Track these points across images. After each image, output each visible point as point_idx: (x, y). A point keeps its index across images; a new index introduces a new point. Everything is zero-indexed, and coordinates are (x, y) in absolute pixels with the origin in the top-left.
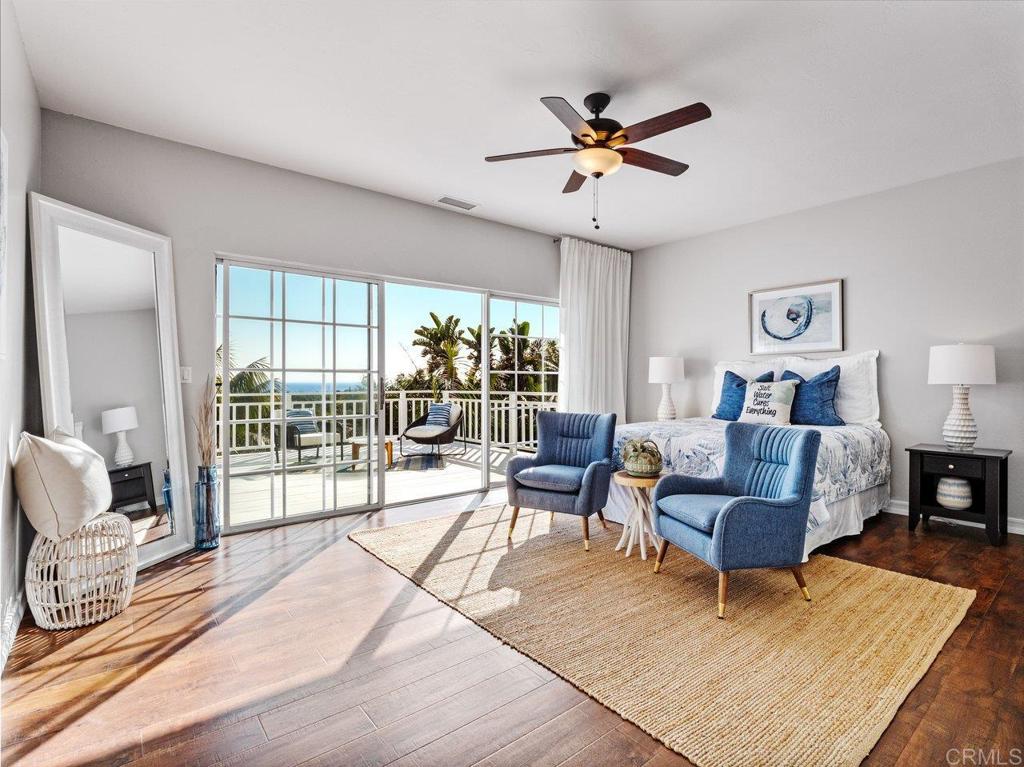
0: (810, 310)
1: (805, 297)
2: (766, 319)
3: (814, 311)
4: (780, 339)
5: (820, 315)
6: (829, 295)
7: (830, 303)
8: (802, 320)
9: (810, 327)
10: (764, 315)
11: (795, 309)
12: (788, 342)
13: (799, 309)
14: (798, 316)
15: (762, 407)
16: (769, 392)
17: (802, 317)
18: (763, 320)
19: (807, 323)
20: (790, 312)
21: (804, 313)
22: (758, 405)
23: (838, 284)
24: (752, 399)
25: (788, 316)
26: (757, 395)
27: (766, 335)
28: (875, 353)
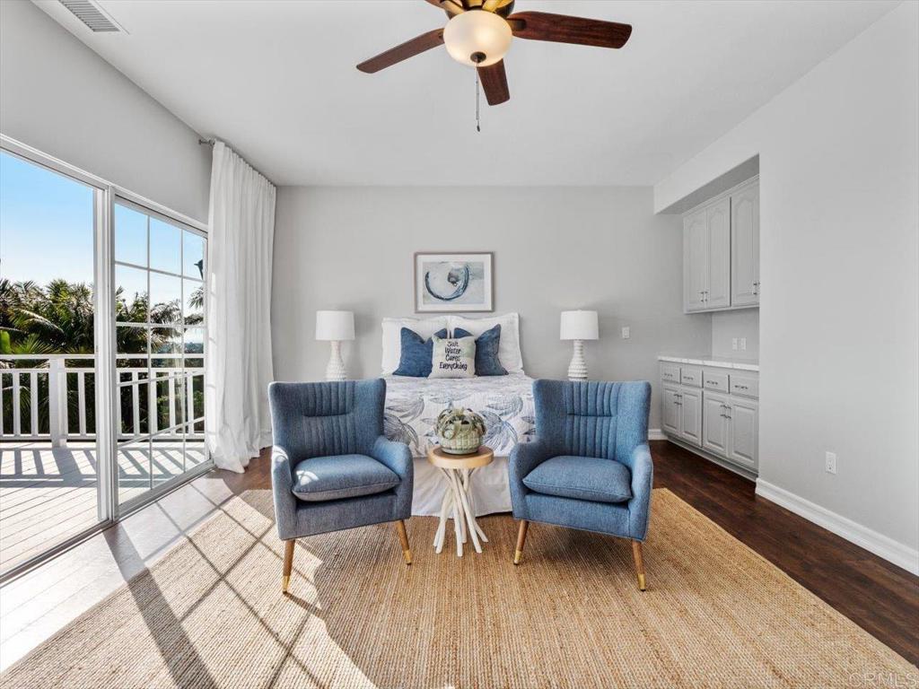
0: (467, 275)
1: (463, 264)
2: (429, 280)
3: (470, 277)
4: (442, 299)
5: (475, 281)
6: (482, 264)
7: (483, 271)
8: (460, 284)
9: (468, 289)
10: (427, 276)
11: (454, 273)
12: (448, 302)
13: (458, 274)
14: (458, 280)
15: (454, 362)
16: (459, 348)
17: (461, 280)
18: (426, 280)
19: (465, 287)
20: (450, 276)
21: (462, 277)
22: (450, 359)
23: (489, 256)
24: (443, 355)
25: (449, 279)
26: (448, 351)
27: (429, 294)
28: (516, 315)
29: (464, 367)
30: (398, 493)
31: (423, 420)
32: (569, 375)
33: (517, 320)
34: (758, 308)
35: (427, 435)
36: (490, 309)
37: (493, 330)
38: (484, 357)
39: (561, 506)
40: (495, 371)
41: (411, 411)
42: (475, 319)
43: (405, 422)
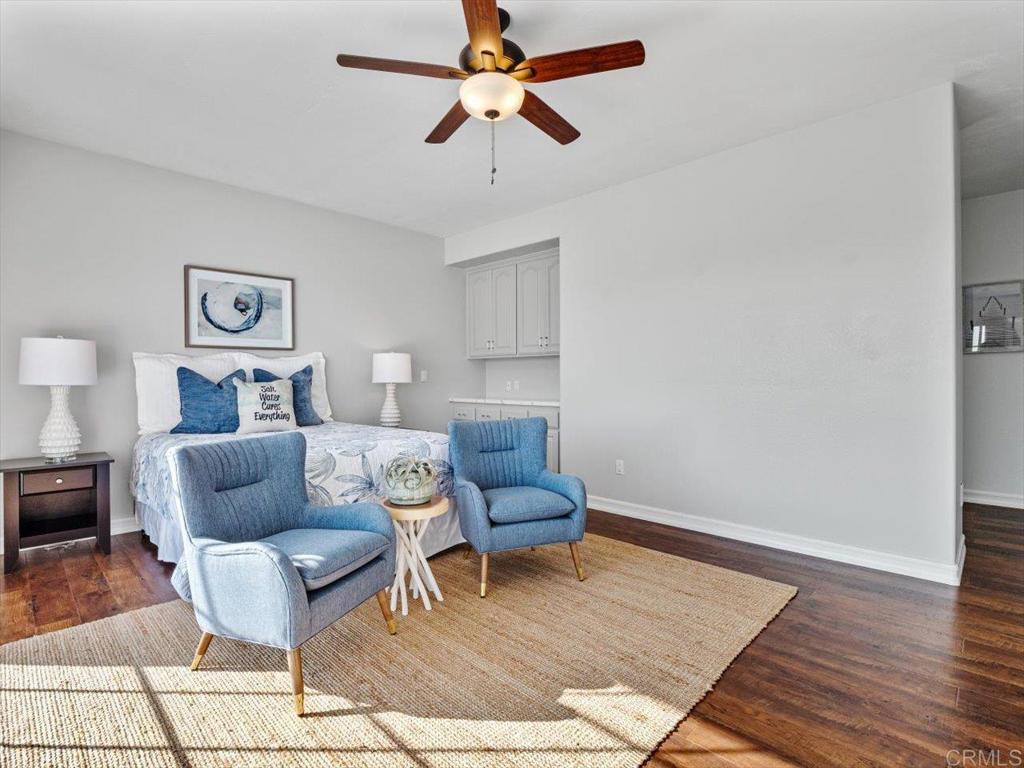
0: (260, 303)
1: (254, 288)
2: (207, 303)
3: (265, 305)
4: (226, 330)
5: (271, 311)
6: (279, 291)
7: (280, 300)
8: (251, 312)
9: (260, 322)
10: (204, 298)
11: (243, 299)
12: (235, 335)
13: (249, 300)
14: (248, 308)
15: (273, 411)
16: (276, 394)
17: (252, 309)
18: (203, 304)
19: (258, 317)
20: (237, 303)
21: (254, 305)
22: (268, 408)
23: (289, 283)
24: (257, 403)
25: (236, 306)
26: (264, 398)
27: (209, 323)
28: (321, 354)
29: (285, 417)
30: (386, 557)
31: (337, 478)
32: (382, 420)
33: (323, 361)
34: (558, 357)
35: (342, 495)
36: (290, 346)
37: (304, 371)
38: (302, 404)
39: (524, 530)
40: (314, 420)
41: (322, 469)
42: (273, 358)
43: (315, 484)
